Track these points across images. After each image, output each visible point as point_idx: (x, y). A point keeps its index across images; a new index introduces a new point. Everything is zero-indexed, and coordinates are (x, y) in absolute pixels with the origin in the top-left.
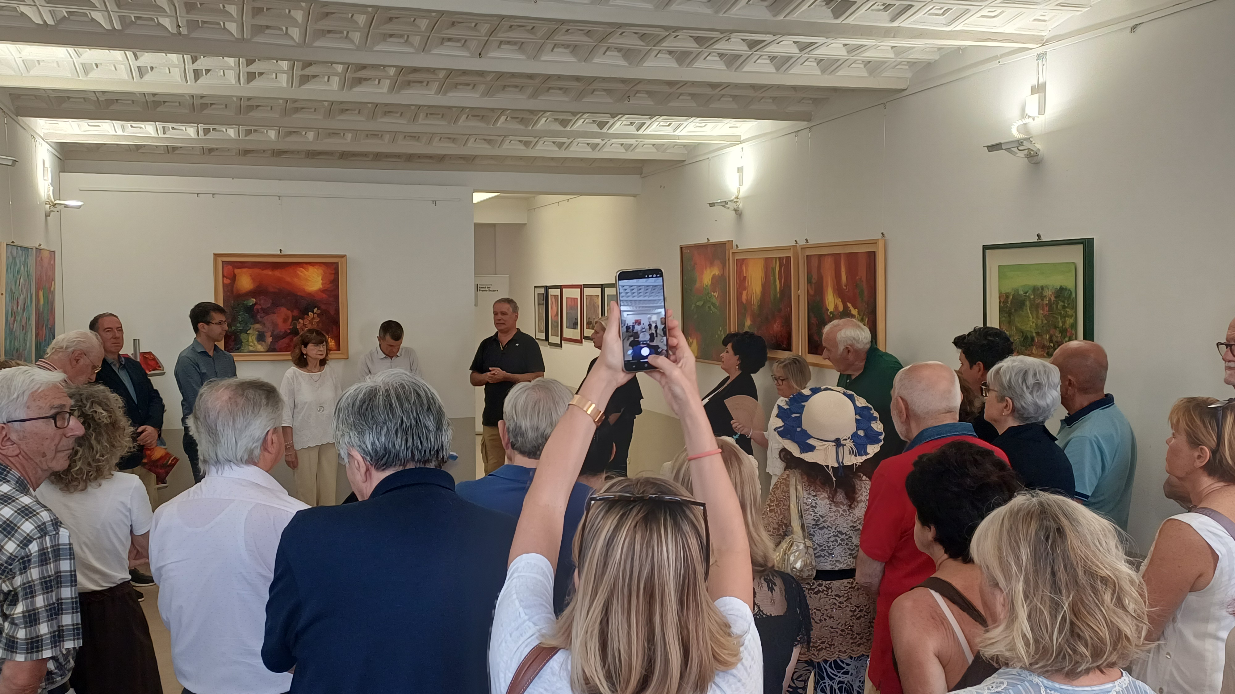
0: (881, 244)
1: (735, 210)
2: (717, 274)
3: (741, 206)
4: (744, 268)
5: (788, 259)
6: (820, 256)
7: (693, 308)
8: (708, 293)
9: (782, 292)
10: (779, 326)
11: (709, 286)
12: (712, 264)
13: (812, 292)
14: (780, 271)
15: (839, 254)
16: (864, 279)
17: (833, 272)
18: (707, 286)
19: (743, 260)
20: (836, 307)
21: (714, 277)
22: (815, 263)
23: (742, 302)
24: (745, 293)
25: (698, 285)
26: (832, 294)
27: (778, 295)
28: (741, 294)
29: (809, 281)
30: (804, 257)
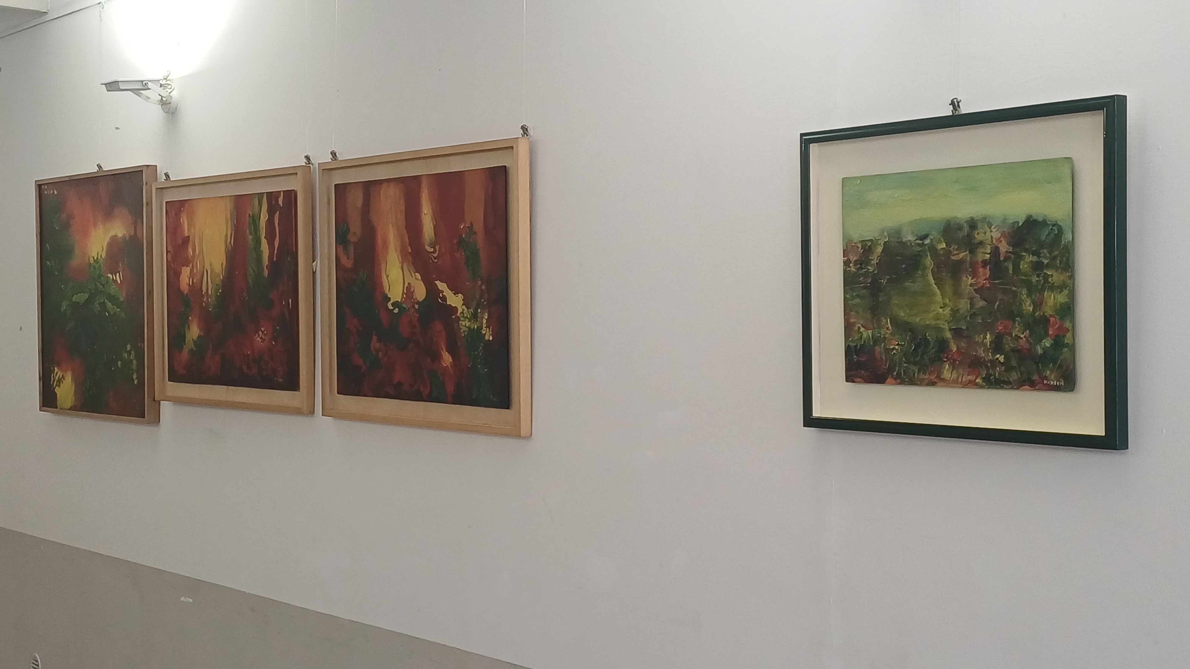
0: (523, 148)
1: (164, 103)
2: (120, 235)
3: (174, 94)
4: (184, 220)
5: (291, 196)
6: (369, 187)
7: (63, 308)
8: (100, 276)
9: (274, 266)
10: (267, 338)
11: (101, 261)
12: (108, 215)
13: (348, 263)
14: (270, 222)
15: (417, 179)
16: (479, 227)
17: (402, 217)
18: (97, 261)
19: (183, 203)
20: (409, 292)
21: (113, 242)
22: (356, 199)
23: (179, 290)
24: (186, 271)
25: (76, 261)
26: (398, 264)
27: (266, 273)
28: (178, 274)
29: (342, 238)
30: (329, 190)
